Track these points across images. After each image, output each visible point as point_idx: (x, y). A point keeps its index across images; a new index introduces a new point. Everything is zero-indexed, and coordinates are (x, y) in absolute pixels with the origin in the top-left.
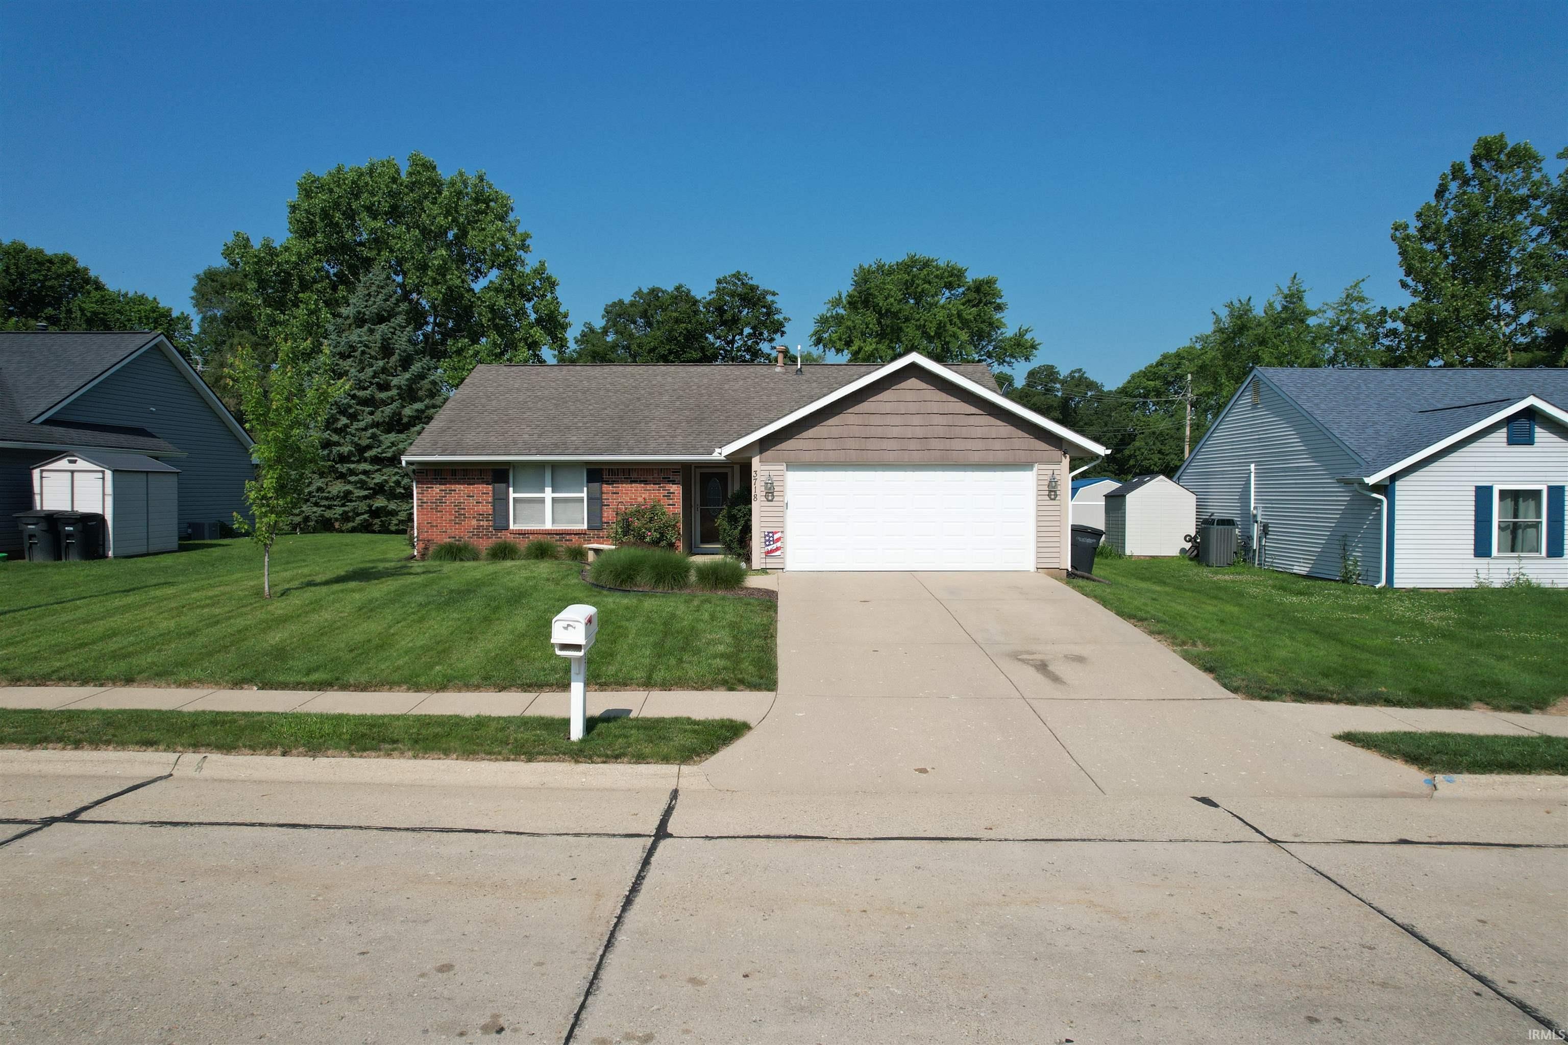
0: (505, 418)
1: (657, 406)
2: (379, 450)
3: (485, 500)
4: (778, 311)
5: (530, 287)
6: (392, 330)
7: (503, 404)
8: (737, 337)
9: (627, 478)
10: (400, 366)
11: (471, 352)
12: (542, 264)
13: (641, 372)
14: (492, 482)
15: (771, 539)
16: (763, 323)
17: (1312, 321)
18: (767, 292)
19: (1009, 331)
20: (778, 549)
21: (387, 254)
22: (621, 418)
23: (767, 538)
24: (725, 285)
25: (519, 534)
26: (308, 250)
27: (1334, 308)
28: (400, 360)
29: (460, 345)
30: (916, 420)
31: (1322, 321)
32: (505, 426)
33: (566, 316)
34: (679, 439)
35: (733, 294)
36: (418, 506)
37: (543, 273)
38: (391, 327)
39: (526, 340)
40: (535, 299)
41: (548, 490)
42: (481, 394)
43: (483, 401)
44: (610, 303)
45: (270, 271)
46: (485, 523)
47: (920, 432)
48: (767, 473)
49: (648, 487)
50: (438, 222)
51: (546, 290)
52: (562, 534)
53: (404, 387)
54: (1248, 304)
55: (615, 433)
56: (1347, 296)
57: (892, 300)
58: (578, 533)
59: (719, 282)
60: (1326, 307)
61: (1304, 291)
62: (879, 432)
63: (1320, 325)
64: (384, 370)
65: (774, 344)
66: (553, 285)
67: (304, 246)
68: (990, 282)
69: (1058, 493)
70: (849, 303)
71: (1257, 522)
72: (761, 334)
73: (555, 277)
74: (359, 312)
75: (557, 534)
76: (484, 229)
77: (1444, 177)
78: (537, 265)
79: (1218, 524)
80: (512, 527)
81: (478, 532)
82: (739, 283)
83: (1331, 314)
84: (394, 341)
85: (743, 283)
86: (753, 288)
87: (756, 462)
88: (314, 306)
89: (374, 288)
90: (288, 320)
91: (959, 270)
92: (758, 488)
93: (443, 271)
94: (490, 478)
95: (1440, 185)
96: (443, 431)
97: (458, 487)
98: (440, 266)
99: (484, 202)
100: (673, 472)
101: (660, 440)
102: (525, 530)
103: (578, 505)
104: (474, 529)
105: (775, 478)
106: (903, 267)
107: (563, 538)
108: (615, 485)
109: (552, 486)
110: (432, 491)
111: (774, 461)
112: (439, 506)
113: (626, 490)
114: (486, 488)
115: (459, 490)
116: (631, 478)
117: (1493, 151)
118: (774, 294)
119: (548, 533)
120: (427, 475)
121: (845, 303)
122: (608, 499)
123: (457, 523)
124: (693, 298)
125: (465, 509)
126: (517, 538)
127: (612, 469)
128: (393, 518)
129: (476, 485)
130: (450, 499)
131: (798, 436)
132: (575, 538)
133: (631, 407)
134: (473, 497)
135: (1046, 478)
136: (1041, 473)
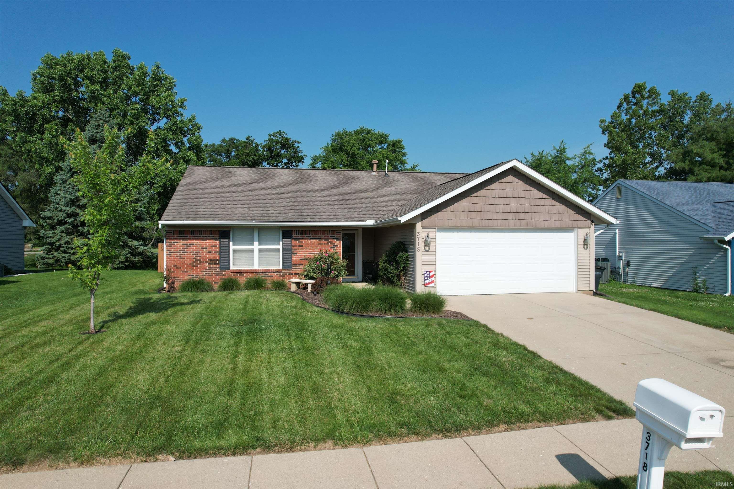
0: (221, 198)
1: (314, 192)
3: (214, 250)
4: (301, 152)
5: (186, 129)
7: (216, 189)
8: (279, 164)
9: (308, 236)
12: (194, 117)
14: (219, 239)
15: (428, 276)
16: (293, 157)
17: (568, 162)
18: (294, 142)
19: (409, 165)
20: (432, 282)
21: (101, 105)
22: (296, 199)
23: (426, 275)
24: (273, 137)
25: (237, 273)
26: (49, 99)
27: (579, 157)
30: (512, 201)
31: (574, 163)
34: (339, 212)
35: (277, 142)
36: (167, 254)
37: (194, 122)
40: (189, 136)
41: (256, 243)
42: (198, 183)
43: (202, 187)
45: (23, 111)
46: (214, 266)
47: (514, 209)
48: (426, 234)
49: (321, 242)
50: (134, 89)
51: (195, 131)
52: (266, 272)
54: (542, 153)
55: (297, 208)
56: (585, 152)
57: (355, 148)
58: (276, 272)
59: (270, 135)
60: (575, 157)
61: (566, 148)
62: (492, 208)
63: (573, 165)
66: (199, 128)
67: (46, 97)
68: (399, 142)
69: (588, 246)
70: (333, 149)
71: (622, 260)
72: (292, 163)
73: (200, 124)
74: (93, 135)
75: (262, 272)
77: (621, 100)
78: (191, 117)
79: (601, 261)
80: (232, 268)
81: (209, 272)
82: (280, 137)
83: (577, 160)
85: (282, 137)
86: (288, 139)
87: (418, 225)
88: (55, 133)
90: (35, 141)
91: (386, 135)
92: (419, 242)
93: (136, 117)
94: (217, 236)
95: (619, 104)
96: (182, 205)
97: (195, 242)
98: (135, 114)
99: (159, 80)
100: (337, 233)
101: (327, 213)
102: (241, 270)
103: (276, 253)
104: (206, 270)
105: (430, 237)
106: (358, 133)
107: (267, 275)
108: (300, 241)
109: (259, 241)
110: (177, 244)
111: (430, 226)
112: (182, 254)
113: (307, 244)
114: (215, 242)
115: (196, 244)
116: (310, 236)
117: (641, 90)
118: (299, 143)
119: (257, 272)
120: (174, 234)
121: (331, 149)
122: (296, 250)
123: (195, 266)
124: (256, 143)
125: (200, 256)
126: (236, 275)
127: (298, 231)
128: (116, 260)
129: (208, 241)
130: (190, 250)
131: (444, 210)
132: (274, 275)
133: (298, 193)
134: (206, 248)
135: (582, 237)
136: (579, 234)
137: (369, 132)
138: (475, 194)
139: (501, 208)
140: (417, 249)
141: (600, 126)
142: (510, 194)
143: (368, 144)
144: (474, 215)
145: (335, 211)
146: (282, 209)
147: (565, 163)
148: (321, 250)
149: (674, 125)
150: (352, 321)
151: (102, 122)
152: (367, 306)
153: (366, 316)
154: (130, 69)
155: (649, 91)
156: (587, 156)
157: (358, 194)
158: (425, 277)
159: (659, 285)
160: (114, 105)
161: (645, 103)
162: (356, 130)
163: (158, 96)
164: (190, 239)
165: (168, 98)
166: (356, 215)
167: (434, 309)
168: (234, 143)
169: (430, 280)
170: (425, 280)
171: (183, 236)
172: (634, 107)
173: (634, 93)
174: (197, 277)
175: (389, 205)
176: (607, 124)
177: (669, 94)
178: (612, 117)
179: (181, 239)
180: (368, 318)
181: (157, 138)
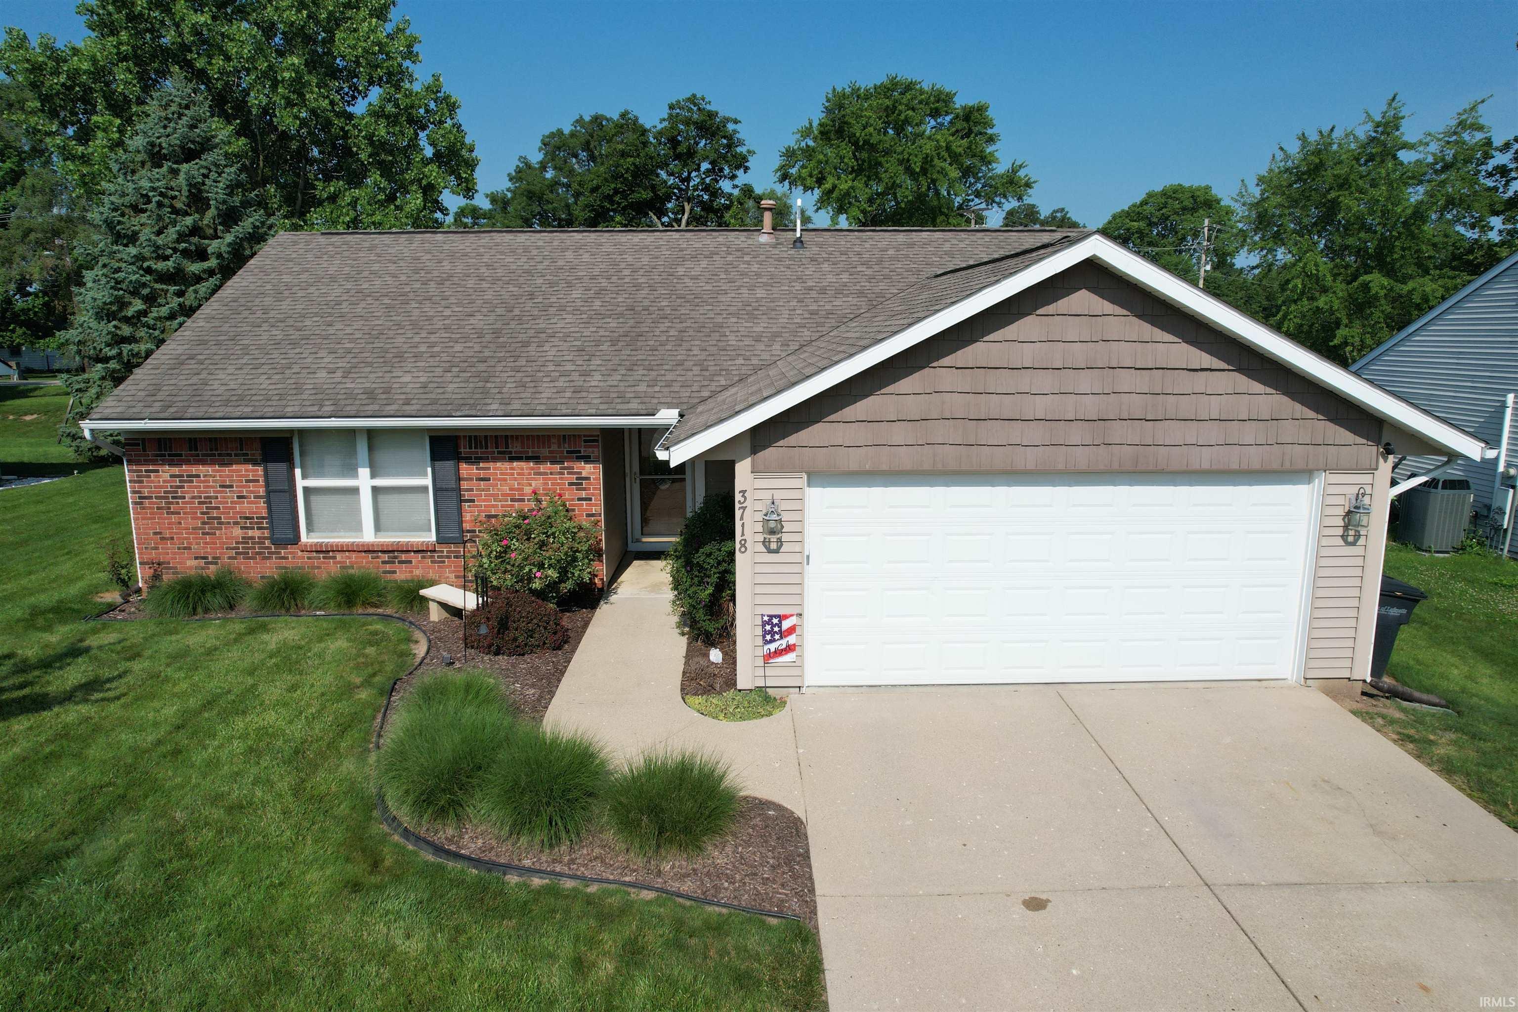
1: (562, 308)
3: (252, 492)
4: (741, 143)
5: (422, 111)
6: (205, 171)
7: (300, 307)
8: (694, 174)
9: (504, 453)
10: (220, 224)
11: (348, 199)
12: (436, 78)
13: (540, 243)
14: (264, 462)
15: (776, 629)
16: (724, 157)
17: (1405, 156)
18: (727, 120)
19: (1001, 168)
21: (221, 63)
23: (768, 628)
24: (678, 111)
25: (317, 552)
27: (1439, 140)
28: (219, 215)
29: (332, 189)
30: (1086, 382)
31: (1421, 156)
33: (471, 150)
35: (687, 122)
36: (135, 503)
37: (438, 92)
38: (202, 167)
39: (419, 181)
40: (431, 126)
42: (269, 287)
43: (268, 301)
44: (547, 133)
45: (56, 84)
46: (256, 533)
47: (1090, 407)
48: (767, 495)
49: (542, 468)
51: (443, 114)
52: (393, 551)
53: (226, 256)
54: (1330, 134)
55: (482, 367)
56: (1460, 124)
57: (871, 129)
58: (422, 551)
59: (672, 107)
60: (1428, 139)
61: (1403, 118)
62: (1008, 406)
63: (1418, 161)
64: (195, 231)
65: (736, 182)
66: (452, 107)
67: (104, 49)
68: (981, 109)
69: (1363, 531)
70: (821, 133)
72: (721, 170)
73: (455, 96)
74: (153, 144)
75: (383, 552)
76: (355, 30)
78: (430, 80)
80: (304, 538)
81: (244, 550)
82: (695, 109)
83: (1434, 147)
84: (207, 187)
85: (699, 109)
86: (712, 115)
87: (743, 470)
89: (174, 108)
91: (948, 94)
92: (747, 526)
94: (258, 456)
97: (201, 470)
98: (292, 80)
100: (585, 441)
102: (327, 545)
103: (419, 496)
104: (237, 543)
105: (783, 506)
106: (882, 90)
107: (396, 557)
108: (481, 465)
109: (371, 467)
110: (156, 477)
111: (784, 469)
112: (172, 503)
113: (502, 474)
114: (253, 471)
115: (205, 476)
116: (511, 452)
118: (736, 122)
119: (369, 550)
120: (144, 450)
121: (817, 133)
122: (472, 490)
123: (208, 534)
124: (642, 126)
125: (218, 508)
126: (314, 558)
127: (476, 437)
129: (234, 467)
130: (190, 491)
131: (832, 417)
132: (415, 558)
133: (516, 312)
134: (232, 486)
135: (1340, 500)
136: (1332, 490)
137: (909, 87)
138: (946, 361)
139: (1040, 407)
140: (738, 545)
143: (902, 117)
144: (941, 432)
145: (588, 374)
146: (439, 371)
147: (1395, 157)
148: (538, 490)
156: (1466, 136)
158: (765, 633)
162: (878, 84)
164: (188, 462)
165: (369, 38)
166: (643, 388)
168: (602, 127)
169: (783, 643)
170: (766, 642)
171: (170, 455)
174: (216, 563)
179: (164, 463)
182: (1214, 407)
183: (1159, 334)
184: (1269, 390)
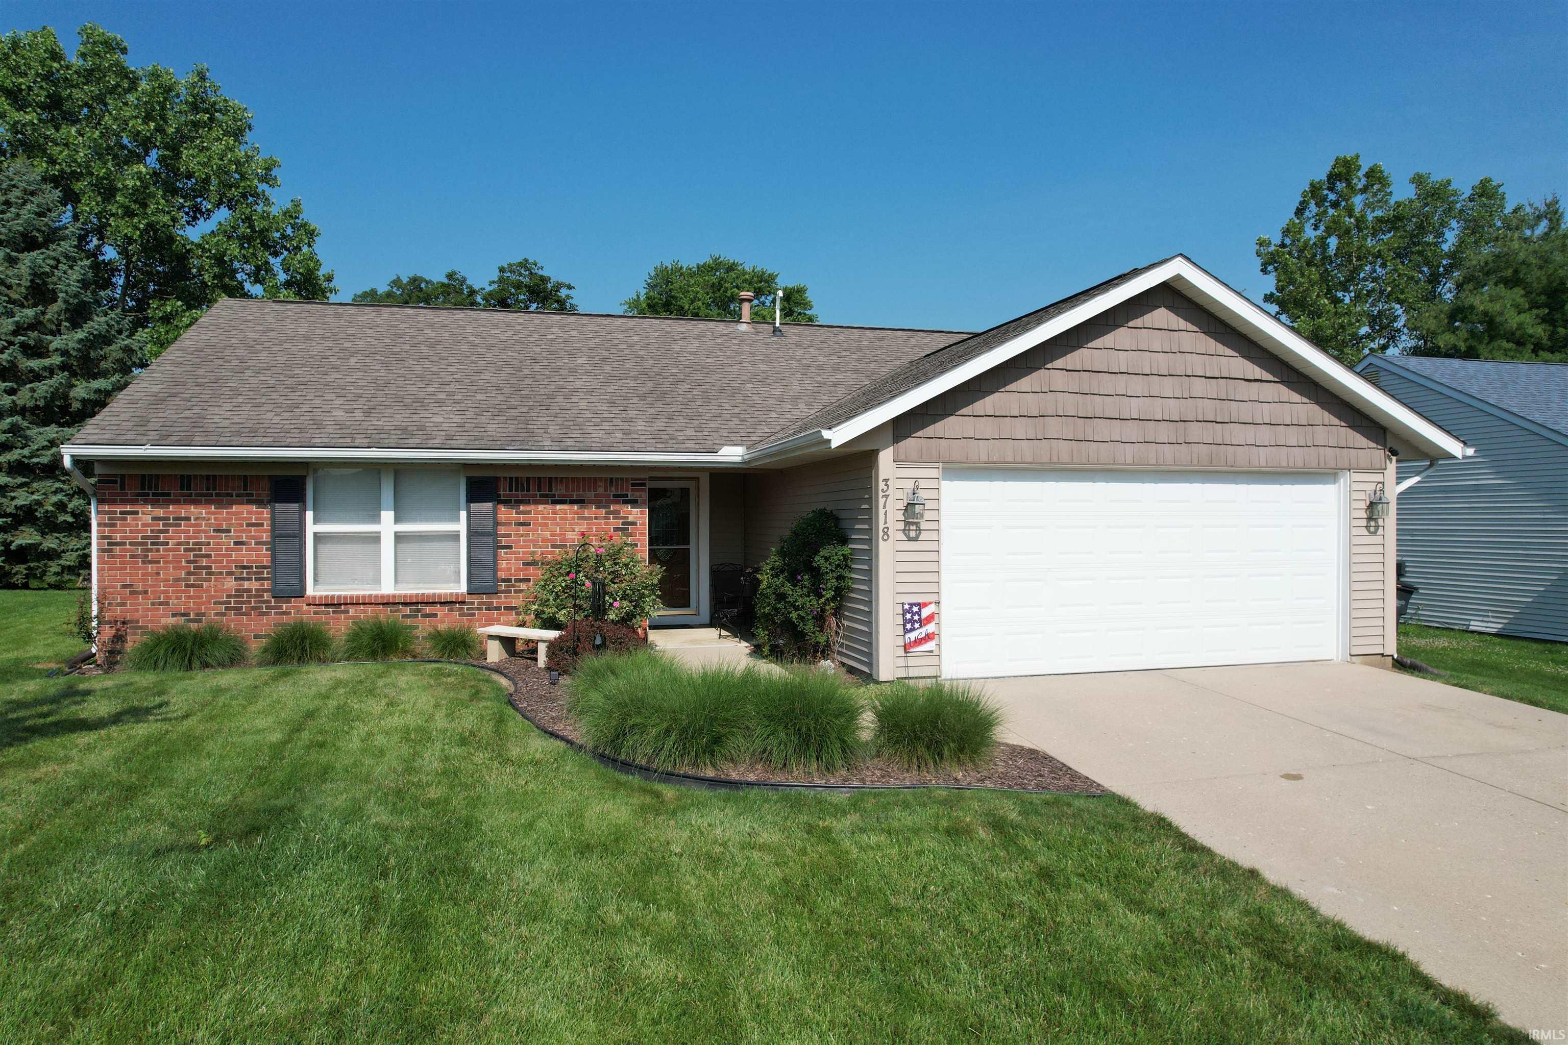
0: (290, 381)
1: (573, 371)
2: (26, 452)
3: (253, 537)
5: (278, 235)
6: (52, 262)
7: (282, 359)
9: (546, 496)
10: (67, 320)
12: (297, 205)
14: (269, 502)
15: (916, 617)
18: (559, 286)
20: (929, 637)
22: (516, 388)
23: (908, 616)
24: (509, 274)
25: (326, 605)
28: (67, 310)
29: (169, 309)
30: (1168, 387)
32: (292, 396)
33: (329, 279)
34: (640, 425)
35: (518, 286)
36: (101, 550)
37: (297, 218)
38: (50, 257)
40: (286, 253)
41: (387, 516)
42: (233, 341)
43: (241, 352)
46: (254, 585)
47: (1174, 409)
48: (910, 484)
49: (587, 513)
50: (133, 126)
51: (300, 241)
52: (417, 603)
53: (74, 354)
55: (515, 413)
57: (700, 303)
58: (450, 602)
59: (502, 270)
62: (1109, 407)
64: (36, 324)
66: (311, 234)
68: (801, 291)
69: (1380, 522)
70: (649, 306)
73: (314, 225)
75: (405, 604)
76: (208, 149)
77: (1304, 195)
78: (289, 205)
80: (310, 591)
81: (239, 603)
82: (527, 273)
84: (55, 279)
85: (531, 273)
86: (544, 280)
87: (886, 458)
91: (770, 275)
92: (889, 512)
93: (141, 197)
94: (265, 494)
95: (1301, 203)
96: (158, 400)
97: (193, 511)
98: (135, 189)
99: (206, 111)
100: (633, 485)
101: (606, 426)
102: (339, 597)
103: (449, 545)
104: (229, 596)
105: (922, 494)
106: (704, 269)
107: (419, 611)
108: (522, 508)
109: (396, 510)
110: (134, 519)
111: (921, 461)
112: (151, 550)
113: (544, 518)
114: (257, 513)
115: (196, 519)
116: (554, 496)
117: (1349, 172)
118: (570, 287)
119: (388, 603)
120: (123, 487)
121: (644, 305)
122: (510, 535)
123: (193, 586)
124: (470, 287)
125: (209, 556)
126: (322, 612)
127: (517, 478)
128: (50, 563)
129: (234, 508)
130: (175, 536)
131: (963, 411)
132: (441, 611)
133: (526, 372)
134: (229, 531)
135: (1362, 496)
136: (1356, 486)
137: (731, 268)
138: (1059, 363)
139: (1133, 408)
140: (881, 534)
141: (1258, 254)
142: (1162, 363)
143: (729, 294)
144: (1054, 427)
145: (630, 420)
146: (470, 414)
148: (583, 534)
149: (1420, 253)
150: (658, 807)
151: (17, 193)
152: (717, 740)
153: (714, 783)
154: (127, 77)
155: (1367, 175)
157: (698, 376)
158: (906, 622)
159: (1493, 627)
160: (80, 166)
161: (1358, 201)
162: (701, 264)
163: (202, 149)
164: (176, 502)
165: (226, 155)
166: (691, 432)
167: (962, 750)
168: (421, 289)
169: (921, 632)
170: (907, 631)
171: (154, 494)
172: (1331, 211)
173: (1333, 178)
174: (200, 621)
175: (787, 406)
176: (1272, 248)
177: (1412, 181)
178: (1286, 232)
179: (146, 502)
180: (723, 791)
181: (202, 256)
182: (1265, 413)
183: (1222, 349)
184: (1305, 400)
